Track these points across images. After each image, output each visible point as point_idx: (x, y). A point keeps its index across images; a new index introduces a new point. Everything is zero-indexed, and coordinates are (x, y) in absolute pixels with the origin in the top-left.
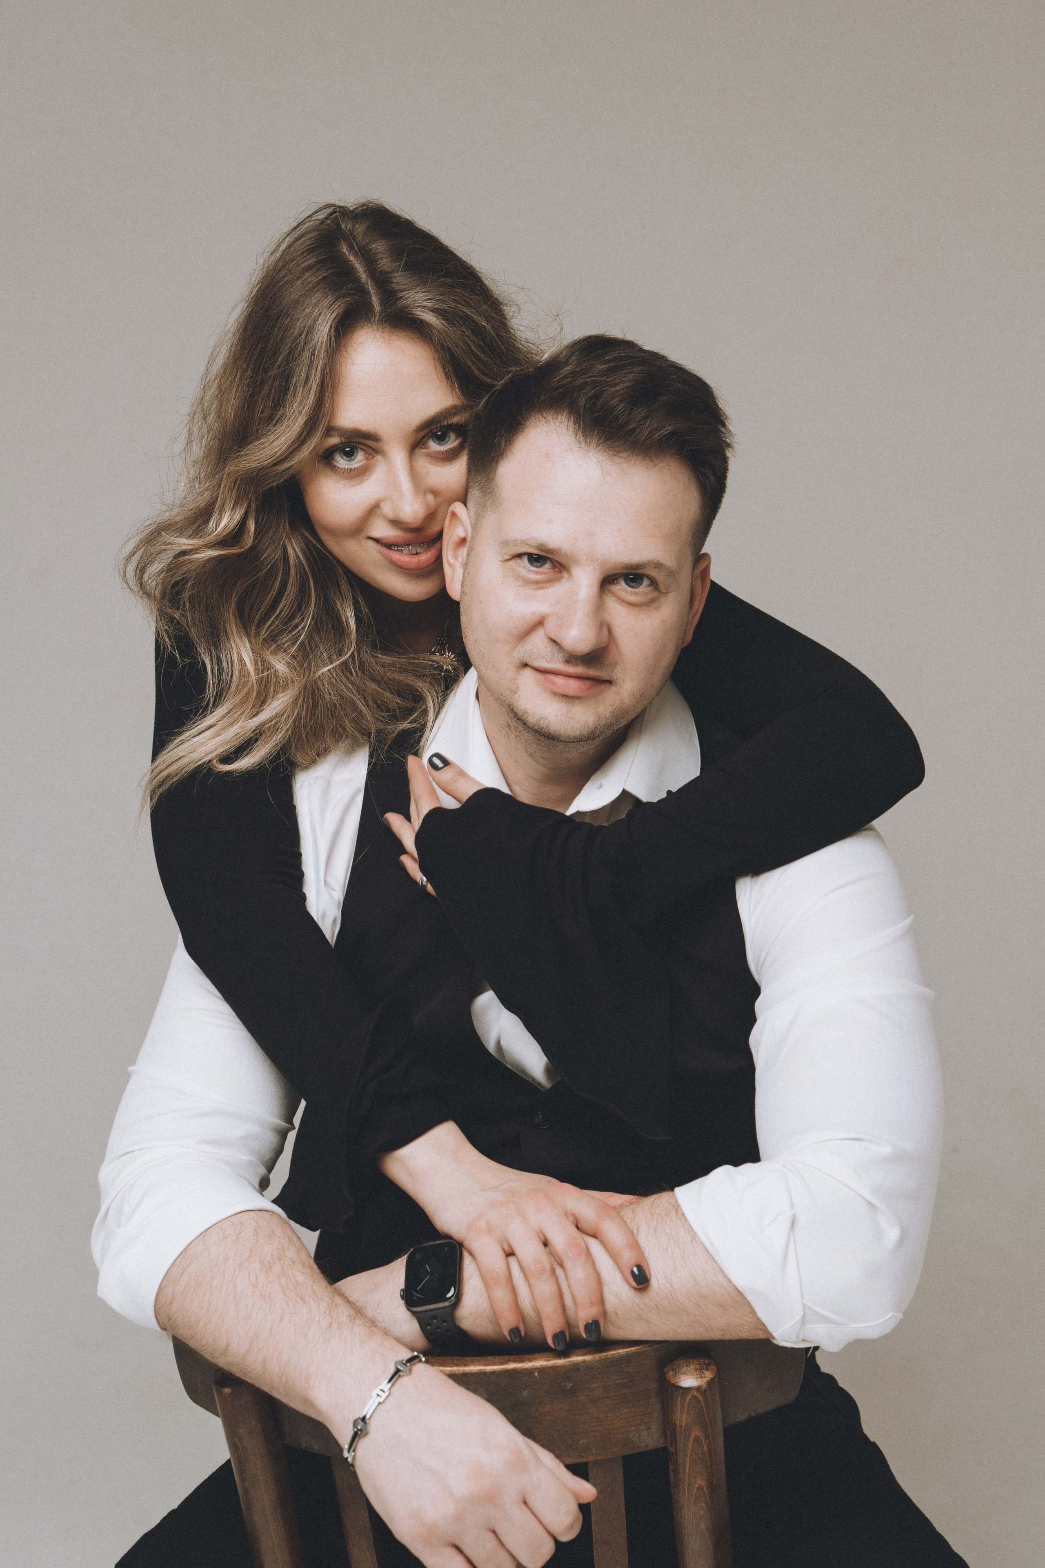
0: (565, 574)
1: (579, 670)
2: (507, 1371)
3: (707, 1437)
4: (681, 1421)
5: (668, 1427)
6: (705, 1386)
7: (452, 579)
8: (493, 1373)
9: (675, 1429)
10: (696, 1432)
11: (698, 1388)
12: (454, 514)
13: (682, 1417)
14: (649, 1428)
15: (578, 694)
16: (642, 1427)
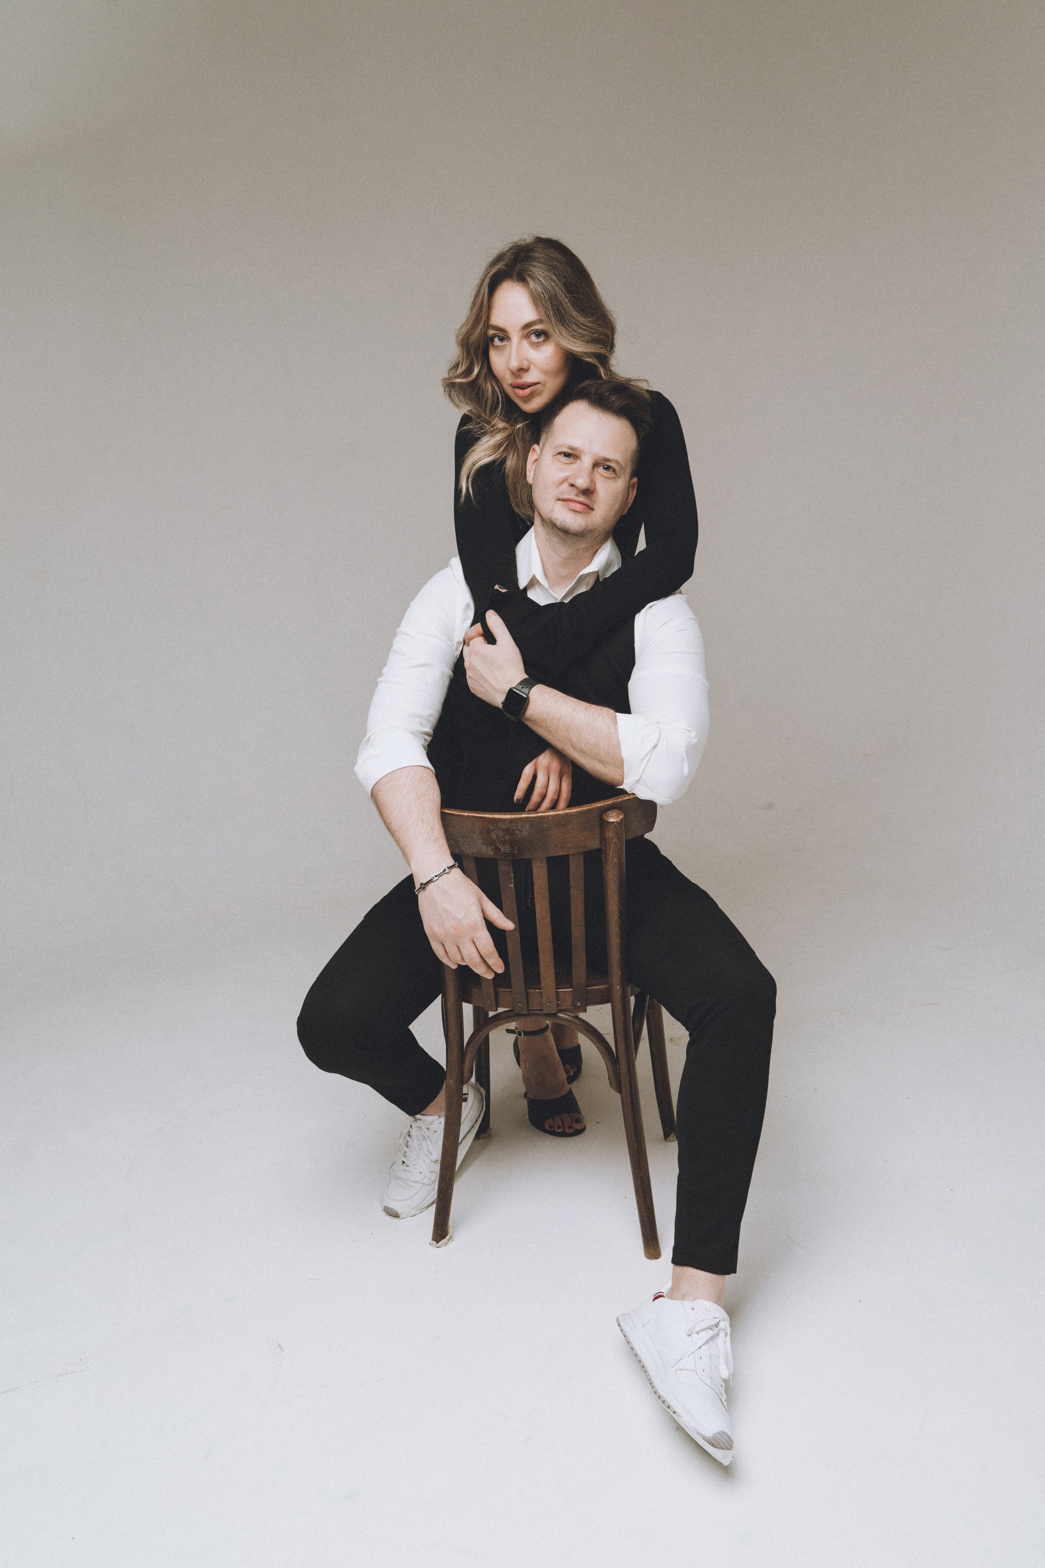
0: (578, 461)
1: (582, 499)
2: (538, 817)
3: (619, 842)
4: (609, 836)
5: (603, 839)
6: (619, 821)
7: (529, 476)
8: (533, 817)
9: (606, 840)
10: (615, 840)
11: (617, 822)
12: (534, 449)
13: (610, 834)
14: (595, 840)
15: (581, 511)
16: (592, 840)
